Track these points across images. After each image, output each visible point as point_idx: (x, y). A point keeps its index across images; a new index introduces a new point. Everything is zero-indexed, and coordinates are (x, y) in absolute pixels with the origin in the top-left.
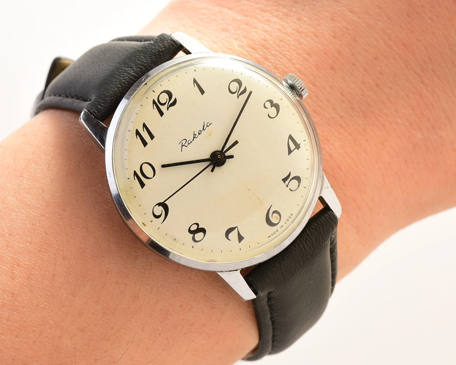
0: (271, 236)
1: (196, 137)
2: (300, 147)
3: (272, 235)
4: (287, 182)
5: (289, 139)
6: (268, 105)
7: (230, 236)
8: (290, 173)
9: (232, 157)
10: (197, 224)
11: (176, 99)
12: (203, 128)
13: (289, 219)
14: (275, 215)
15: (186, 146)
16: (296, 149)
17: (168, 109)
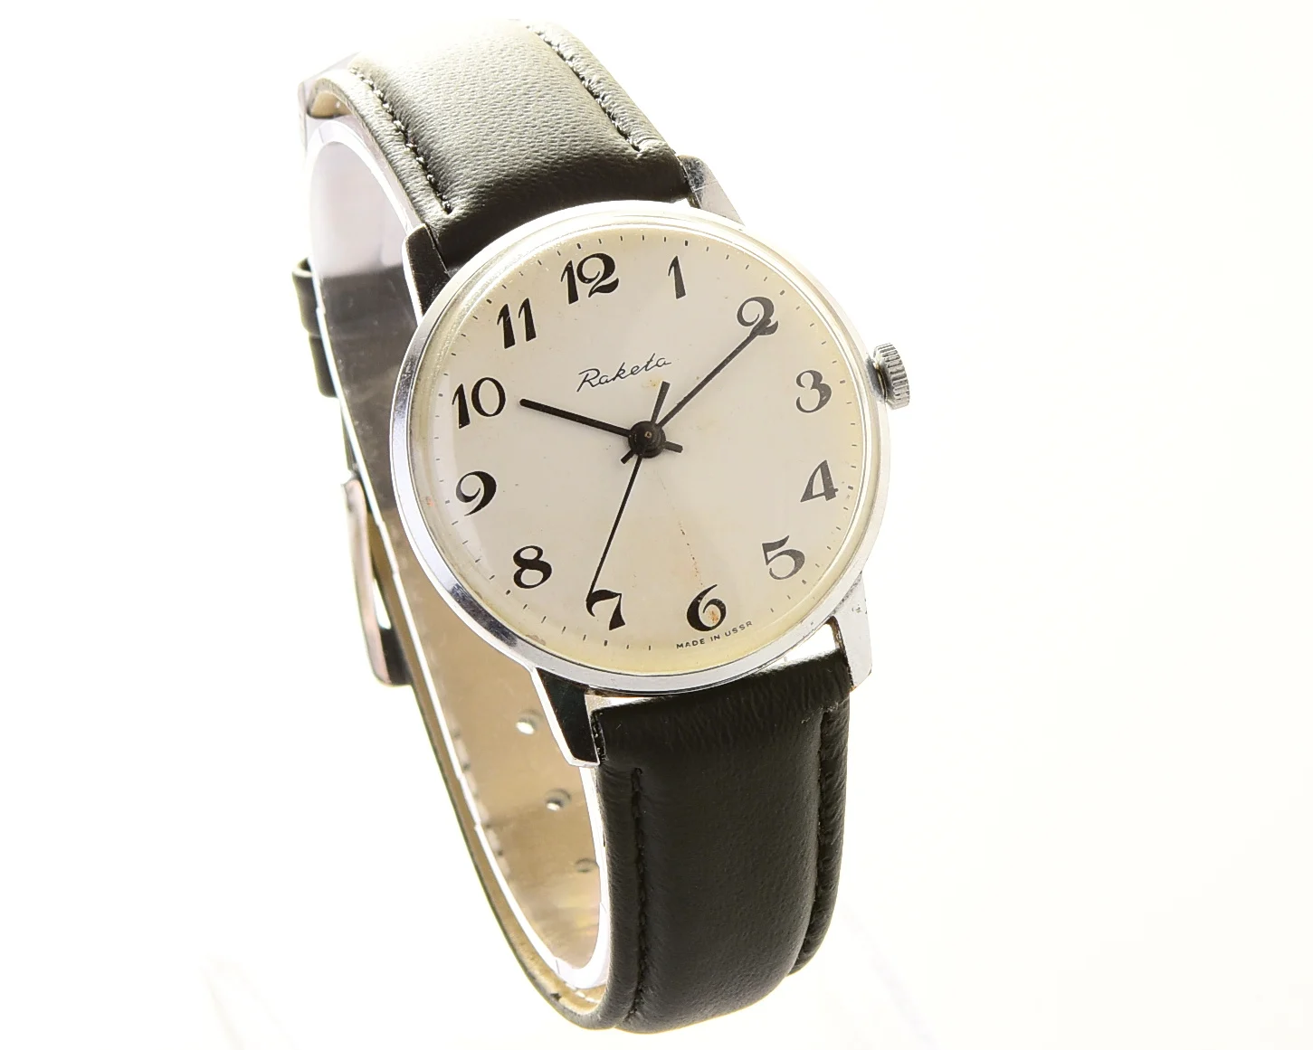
0: (684, 645)
1: (622, 376)
2: (835, 496)
3: (688, 644)
4: (771, 554)
5: (820, 470)
6: (808, 380)
7: (597, 606)
8: (787, 538)
9: (678, 448)
10: (540, 552)
11: (617, 280)
12: (646, 366)
13: (738, 628)
14: (712, 607)
15: (593, 384)
16: (824, 497)
17: (591, 294)
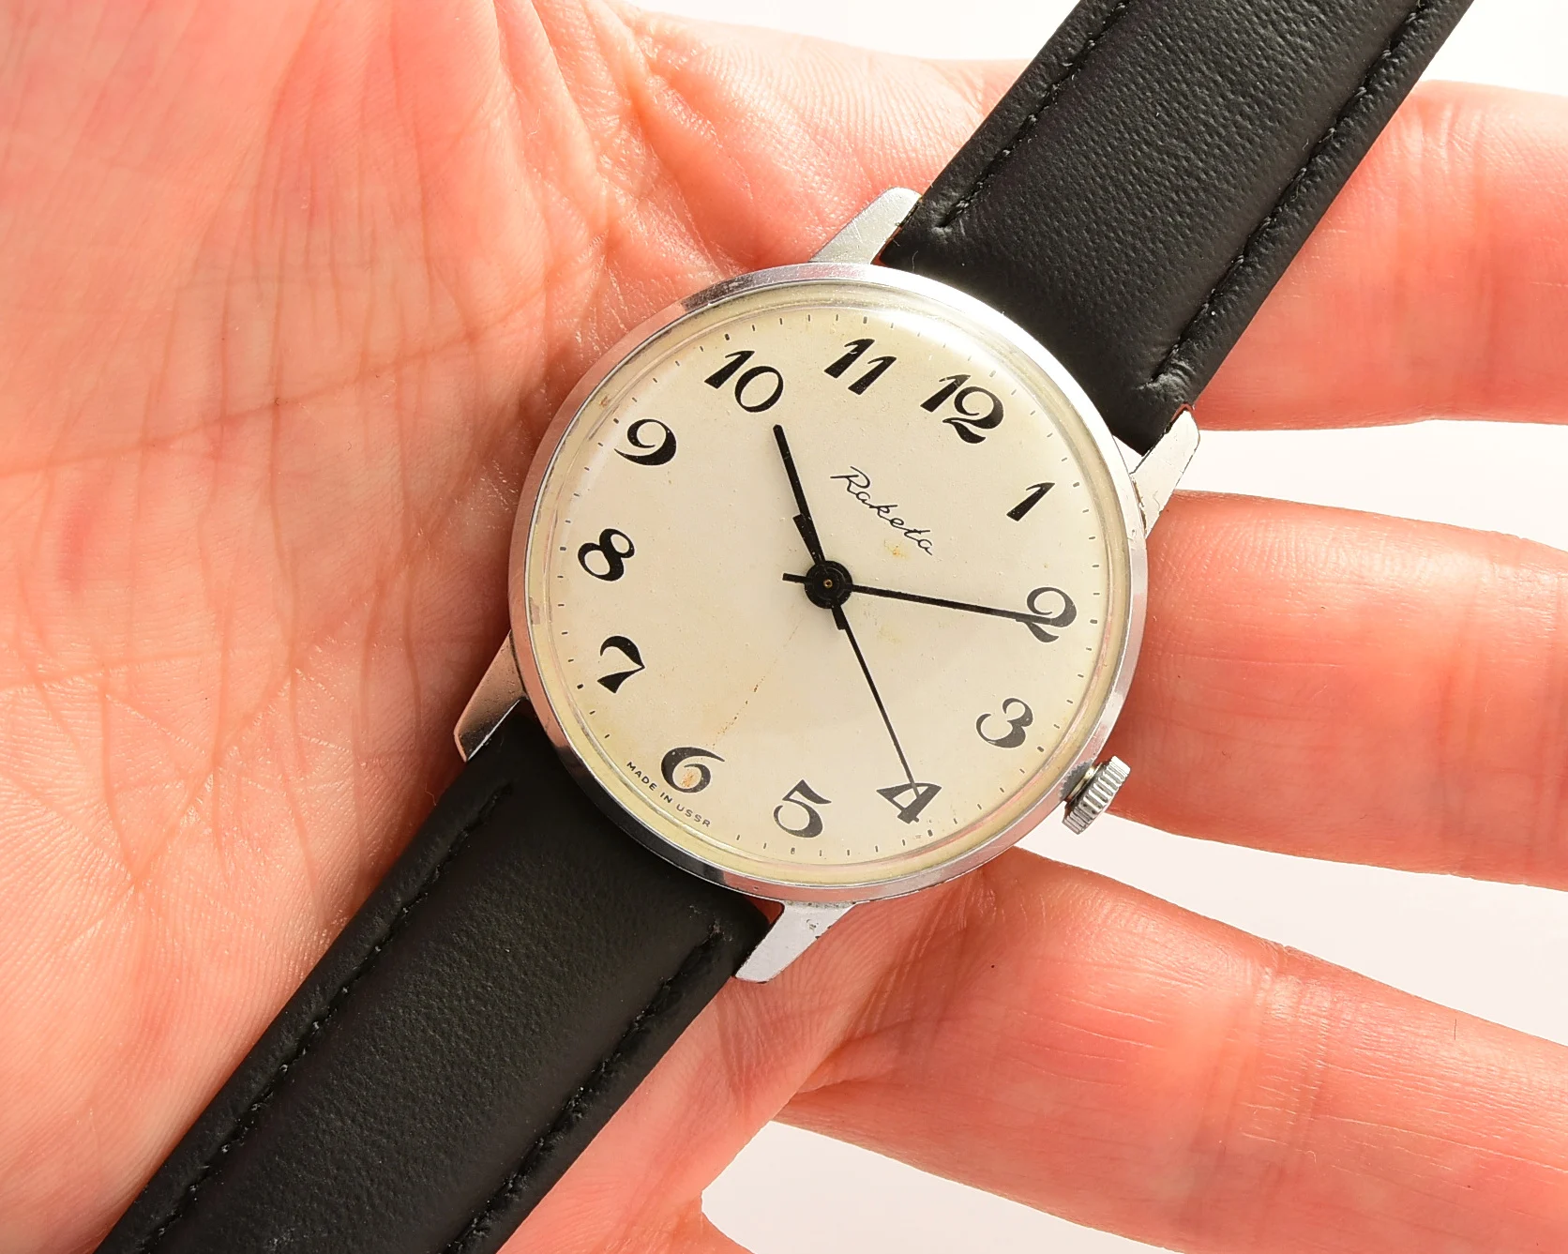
0: (636, 770)
1: (881, 513)
2: (909, 823)
3: (639, 773)
4: (797, 796)
5: (926, 787)
6: (1016, 711)
7: (614, 651)
8: (827, 802)
9: (842, 624)
10: (630, 553)
11: (982, 439)
12: (910, 531)
13: (693, 815)
14: (698, 774)
15: (851, 489)
16: (900, 811)
17: (949, 421)
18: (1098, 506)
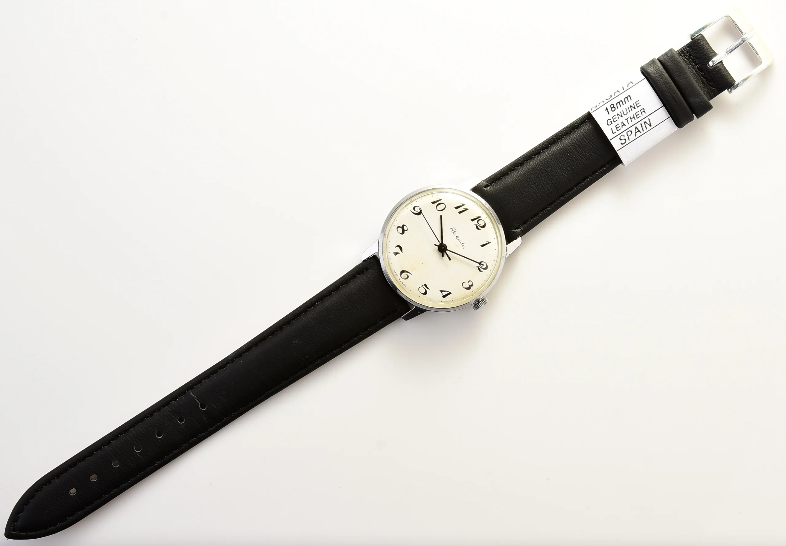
0: (394, 271)
1: (457, 238)
2: (444, 298)
3: (395, 273)
4: (424, 286)
5: (449, 292)
6: (470, 283)
7: (398, 248)
8: (429, 289)
9: (443, 256)
10: (407, 230)
11: (480, 230)
12: (461, 243)
13: (403, 284)
14: (406, 276)
15: (452, 231)
16: (443, 295)
17: (475, 224)
18: (498, 249)
